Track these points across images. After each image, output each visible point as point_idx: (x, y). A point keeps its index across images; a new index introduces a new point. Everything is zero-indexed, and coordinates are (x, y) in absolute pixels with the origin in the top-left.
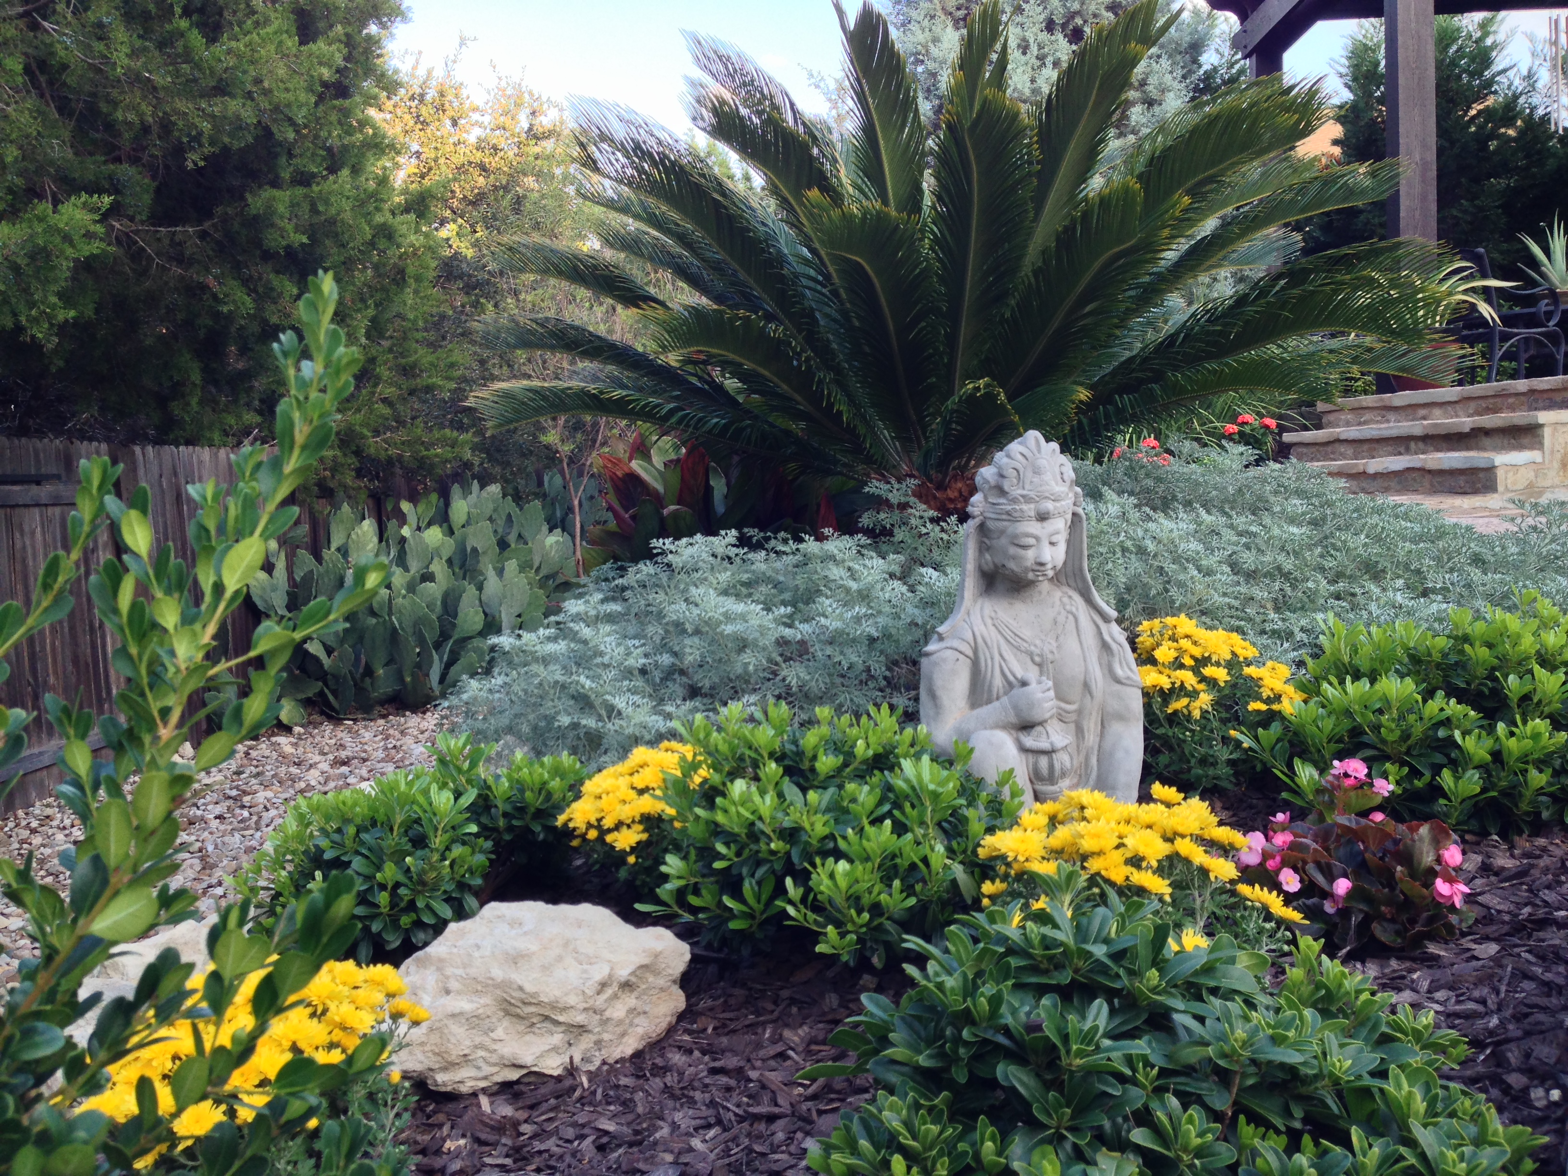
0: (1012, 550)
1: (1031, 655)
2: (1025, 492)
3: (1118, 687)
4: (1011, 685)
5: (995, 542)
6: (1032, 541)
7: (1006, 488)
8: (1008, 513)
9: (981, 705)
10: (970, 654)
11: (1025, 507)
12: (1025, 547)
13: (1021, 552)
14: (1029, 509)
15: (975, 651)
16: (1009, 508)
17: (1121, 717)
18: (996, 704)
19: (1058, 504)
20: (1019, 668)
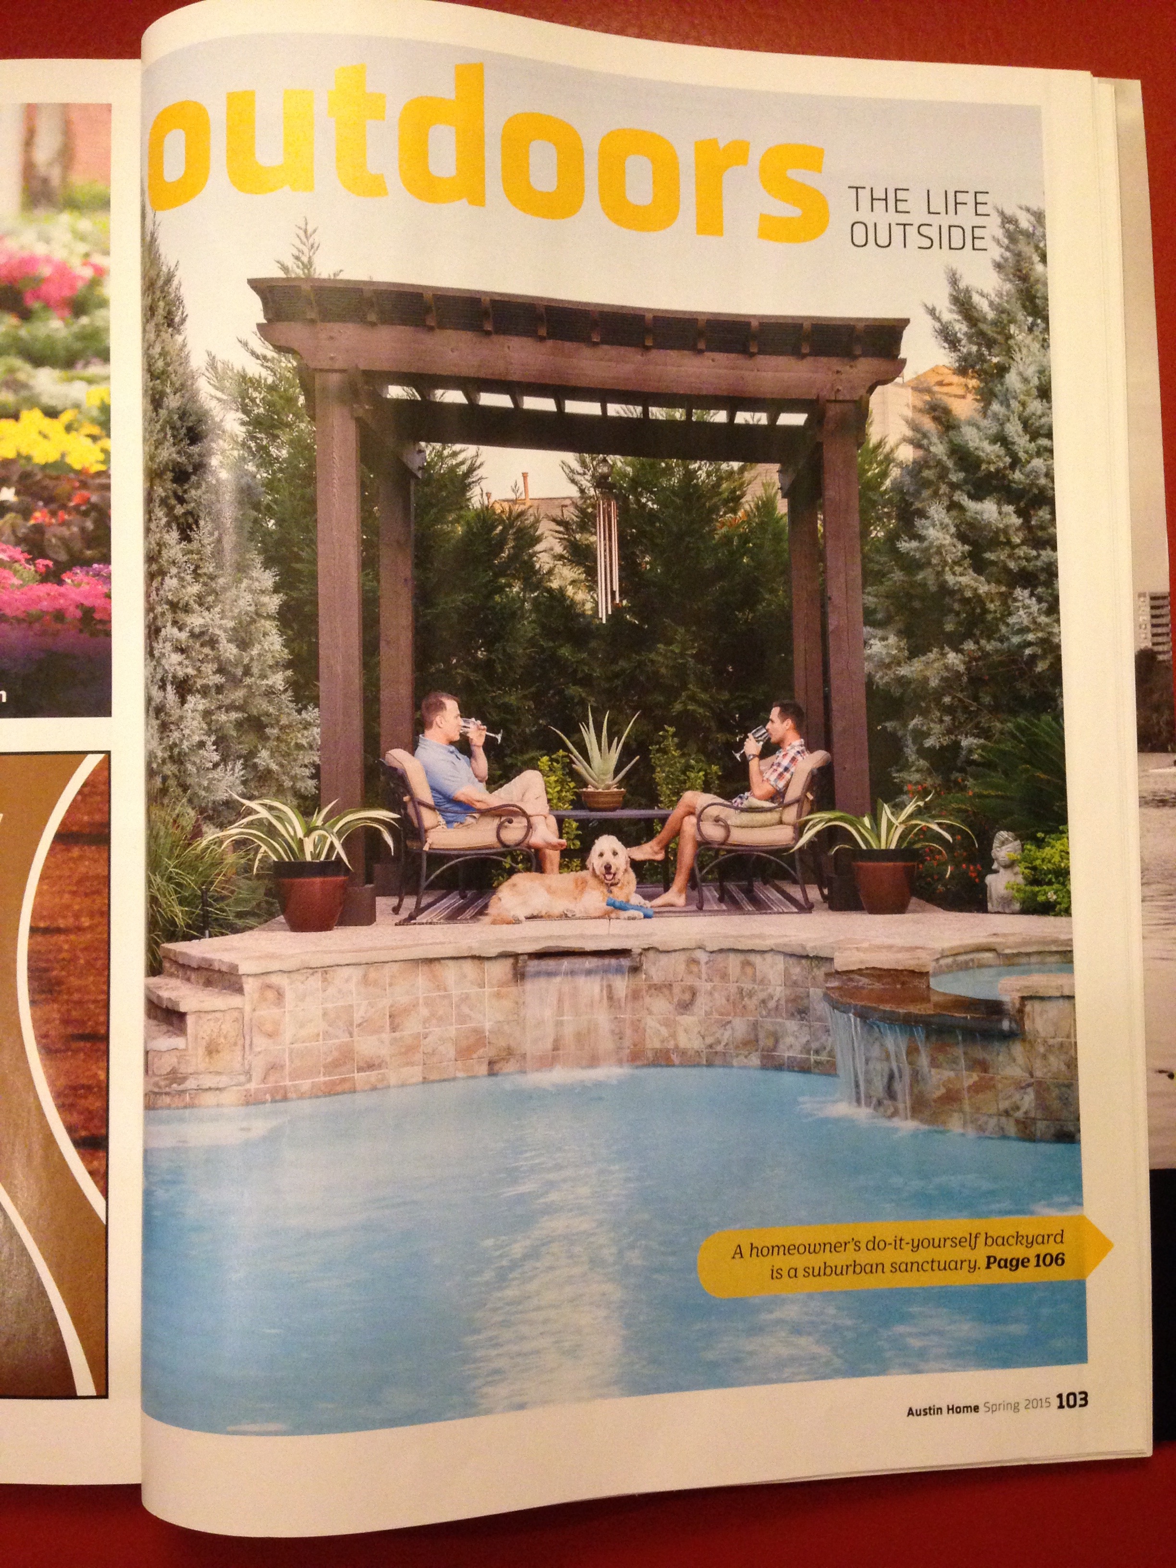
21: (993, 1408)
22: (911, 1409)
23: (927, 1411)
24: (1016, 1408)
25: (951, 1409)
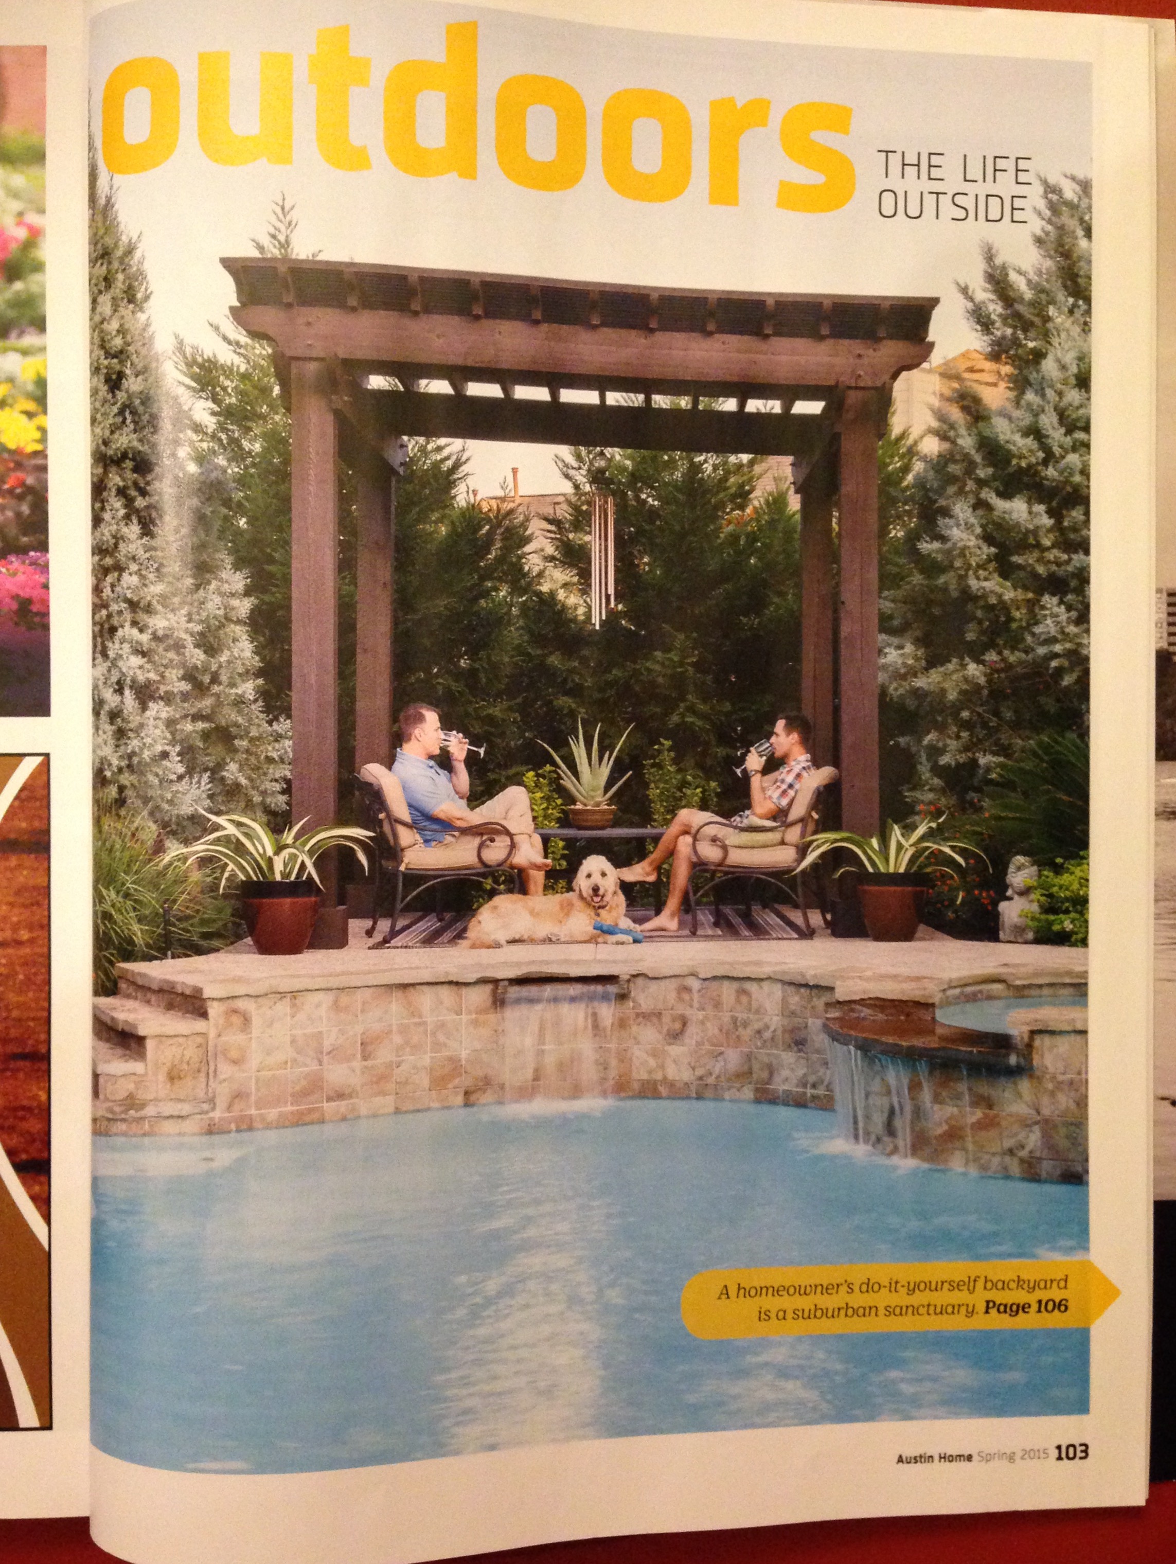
21: (988, 1458)
22: (900, 1457)
23: (916, 1460)
24: (1011, 1458)
25: (943, 1457)
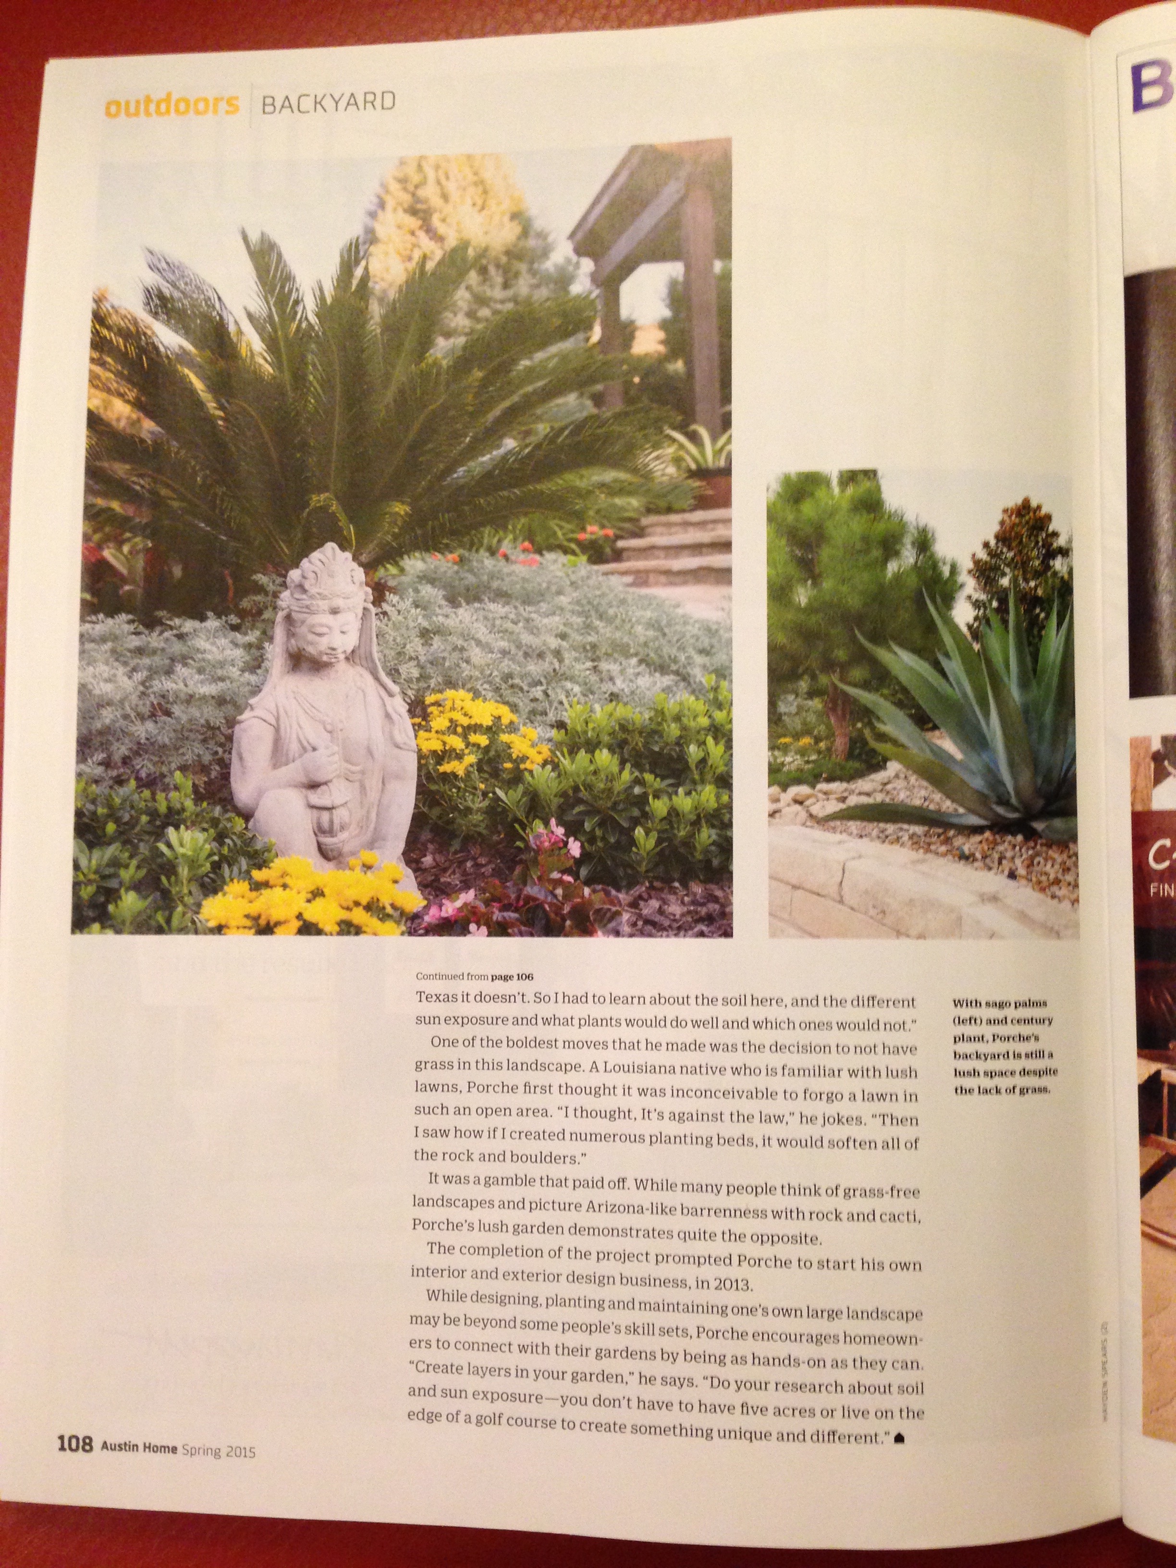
0: (311, 637)
1: (323, 723)
2: (320, 591)
3: (396, 751)
4: (305, 750)
5: (298, 630)
6: (324, 630)
7: (307, 587)
8: (307, 607)
9: (280, 766)
10: (274, 722)
11: (320, 603)
12: (320, 635)
13: (317, 638)
14: (324, 605)
15: (278, 719)
16: (308, 603)
17: (398, 777)
18: (291, 766)
19: (348, 601)
20: (313, 734)
